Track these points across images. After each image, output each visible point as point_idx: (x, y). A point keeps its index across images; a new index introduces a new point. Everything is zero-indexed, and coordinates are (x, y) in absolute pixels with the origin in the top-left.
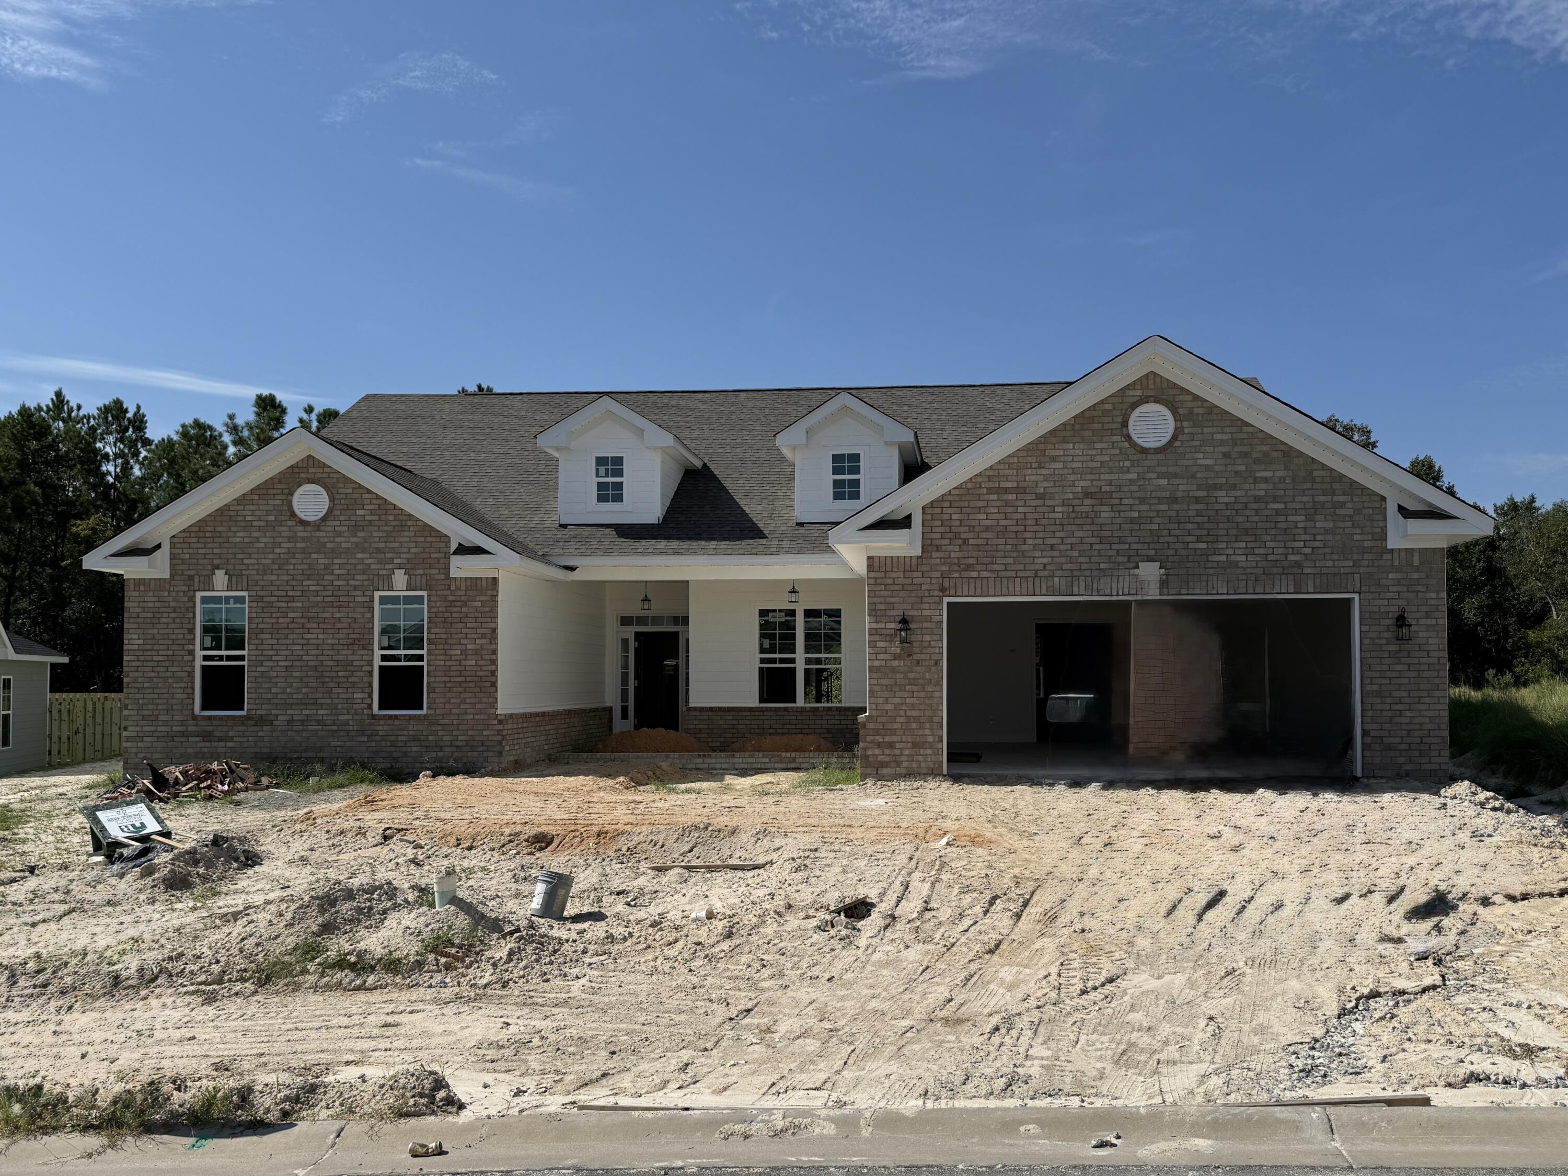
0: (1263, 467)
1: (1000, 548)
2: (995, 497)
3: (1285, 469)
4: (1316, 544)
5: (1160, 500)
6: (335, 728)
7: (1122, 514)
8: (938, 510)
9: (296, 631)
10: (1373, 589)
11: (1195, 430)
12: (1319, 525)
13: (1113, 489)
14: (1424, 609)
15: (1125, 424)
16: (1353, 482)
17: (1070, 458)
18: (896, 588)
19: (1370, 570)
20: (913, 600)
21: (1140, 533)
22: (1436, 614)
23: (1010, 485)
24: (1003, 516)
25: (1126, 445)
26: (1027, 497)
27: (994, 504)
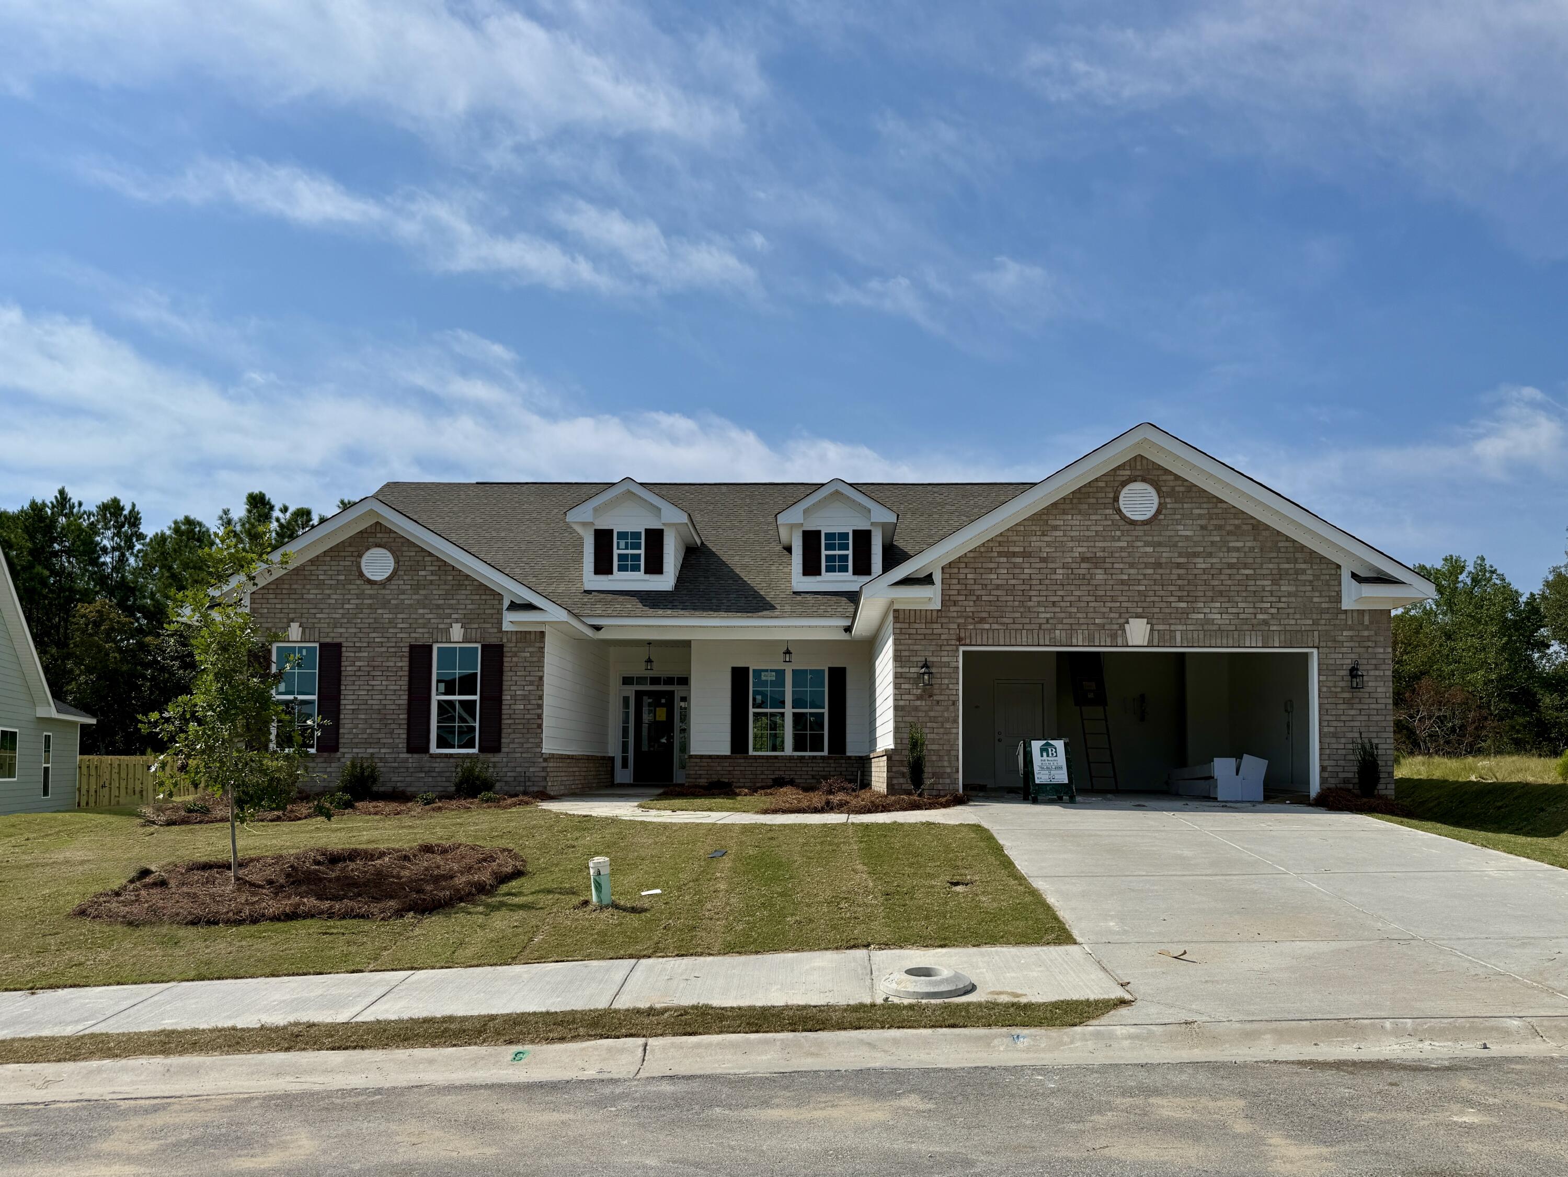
0: (1234, 538)
1: (1008, 604)
2: (1005, 560)
3: (1254, 540)
4: (1282, 605)
5: (1147, 566)
6: (396, 765)
7: (1114, 577)
8: (956, 570)
9: (362, 678)
10: (1329, 644)
11: (1177, 506)
12: (1283, 588)
13: (1106, 554)
14: (1374, 662)
15: (1116, 499)
16: (1312, 552)
17: (1069, 528)
18: (919, 637)
19: (1327, 628)
20: (932, 648)
21: (1129, 594)
22: (1383, 667)
23: (1017, 549)
24: (1011, 576)
25: (1117, 517)
26: (1032, 560)
27: (1003, 565)
